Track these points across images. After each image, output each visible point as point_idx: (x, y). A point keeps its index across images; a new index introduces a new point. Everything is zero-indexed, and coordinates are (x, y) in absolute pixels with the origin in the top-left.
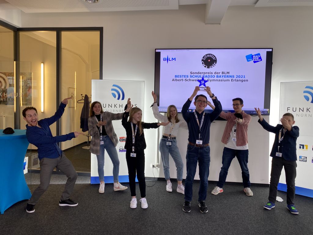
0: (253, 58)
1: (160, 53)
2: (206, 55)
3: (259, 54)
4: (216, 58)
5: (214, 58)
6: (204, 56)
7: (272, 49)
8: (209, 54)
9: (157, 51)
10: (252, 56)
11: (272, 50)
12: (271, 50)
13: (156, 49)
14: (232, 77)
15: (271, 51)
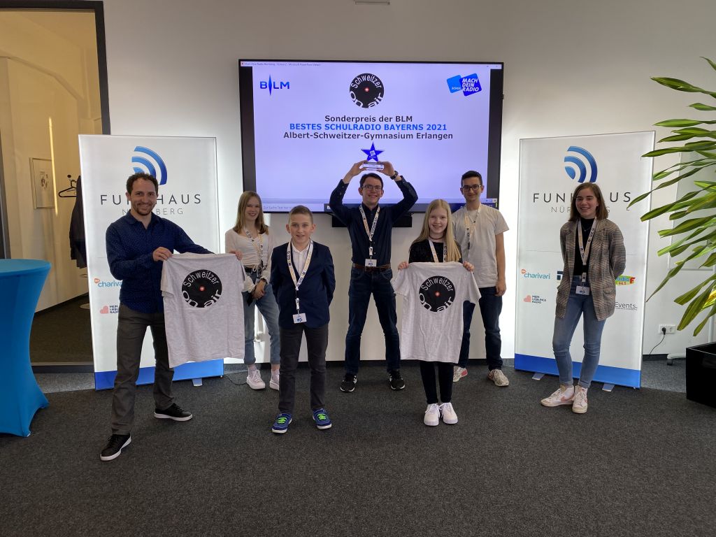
0: (461, 84)
1: (251, 69)
2: (360, 76)
3: (474, 76)
4: (381, 84)
5: (378, 83)
6: (356, 79)
7: (502, 64)
8: (367, 75)
9: (244, 64)
10: (461, 80)
11: (503, 67)
12: (499, 67)
13: (240, 61)
14: (418, 128)
15: (501, 68)
